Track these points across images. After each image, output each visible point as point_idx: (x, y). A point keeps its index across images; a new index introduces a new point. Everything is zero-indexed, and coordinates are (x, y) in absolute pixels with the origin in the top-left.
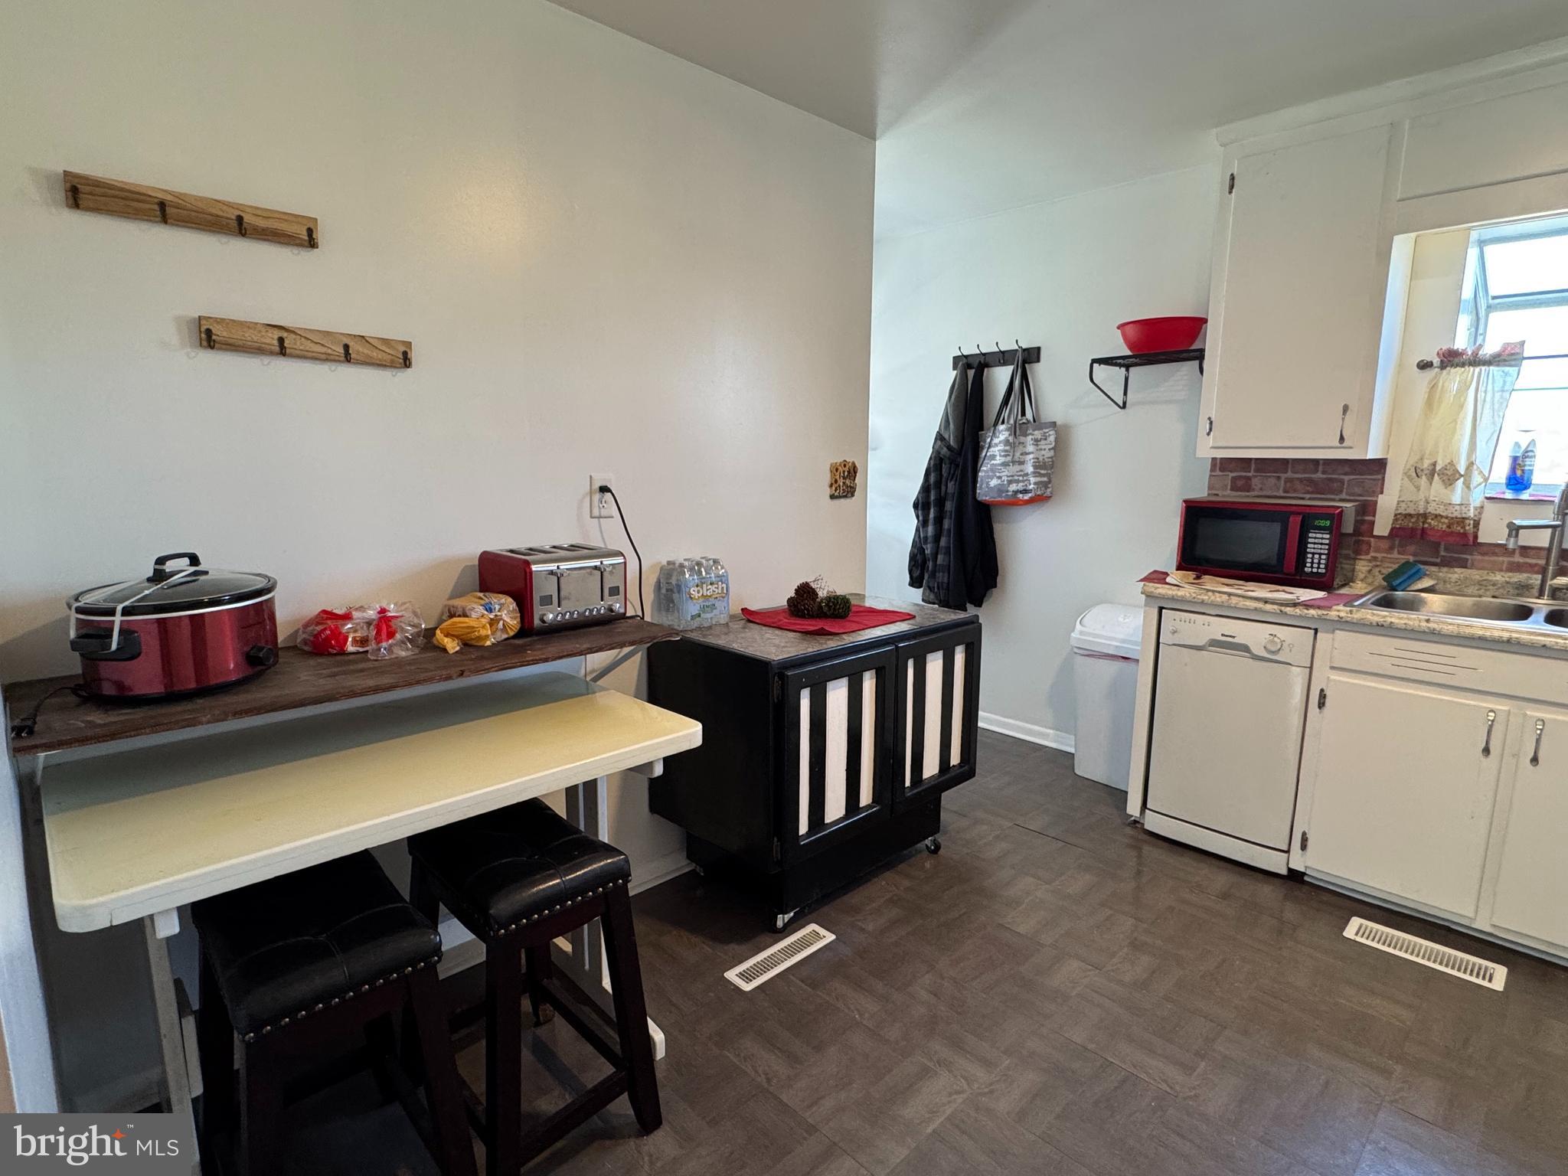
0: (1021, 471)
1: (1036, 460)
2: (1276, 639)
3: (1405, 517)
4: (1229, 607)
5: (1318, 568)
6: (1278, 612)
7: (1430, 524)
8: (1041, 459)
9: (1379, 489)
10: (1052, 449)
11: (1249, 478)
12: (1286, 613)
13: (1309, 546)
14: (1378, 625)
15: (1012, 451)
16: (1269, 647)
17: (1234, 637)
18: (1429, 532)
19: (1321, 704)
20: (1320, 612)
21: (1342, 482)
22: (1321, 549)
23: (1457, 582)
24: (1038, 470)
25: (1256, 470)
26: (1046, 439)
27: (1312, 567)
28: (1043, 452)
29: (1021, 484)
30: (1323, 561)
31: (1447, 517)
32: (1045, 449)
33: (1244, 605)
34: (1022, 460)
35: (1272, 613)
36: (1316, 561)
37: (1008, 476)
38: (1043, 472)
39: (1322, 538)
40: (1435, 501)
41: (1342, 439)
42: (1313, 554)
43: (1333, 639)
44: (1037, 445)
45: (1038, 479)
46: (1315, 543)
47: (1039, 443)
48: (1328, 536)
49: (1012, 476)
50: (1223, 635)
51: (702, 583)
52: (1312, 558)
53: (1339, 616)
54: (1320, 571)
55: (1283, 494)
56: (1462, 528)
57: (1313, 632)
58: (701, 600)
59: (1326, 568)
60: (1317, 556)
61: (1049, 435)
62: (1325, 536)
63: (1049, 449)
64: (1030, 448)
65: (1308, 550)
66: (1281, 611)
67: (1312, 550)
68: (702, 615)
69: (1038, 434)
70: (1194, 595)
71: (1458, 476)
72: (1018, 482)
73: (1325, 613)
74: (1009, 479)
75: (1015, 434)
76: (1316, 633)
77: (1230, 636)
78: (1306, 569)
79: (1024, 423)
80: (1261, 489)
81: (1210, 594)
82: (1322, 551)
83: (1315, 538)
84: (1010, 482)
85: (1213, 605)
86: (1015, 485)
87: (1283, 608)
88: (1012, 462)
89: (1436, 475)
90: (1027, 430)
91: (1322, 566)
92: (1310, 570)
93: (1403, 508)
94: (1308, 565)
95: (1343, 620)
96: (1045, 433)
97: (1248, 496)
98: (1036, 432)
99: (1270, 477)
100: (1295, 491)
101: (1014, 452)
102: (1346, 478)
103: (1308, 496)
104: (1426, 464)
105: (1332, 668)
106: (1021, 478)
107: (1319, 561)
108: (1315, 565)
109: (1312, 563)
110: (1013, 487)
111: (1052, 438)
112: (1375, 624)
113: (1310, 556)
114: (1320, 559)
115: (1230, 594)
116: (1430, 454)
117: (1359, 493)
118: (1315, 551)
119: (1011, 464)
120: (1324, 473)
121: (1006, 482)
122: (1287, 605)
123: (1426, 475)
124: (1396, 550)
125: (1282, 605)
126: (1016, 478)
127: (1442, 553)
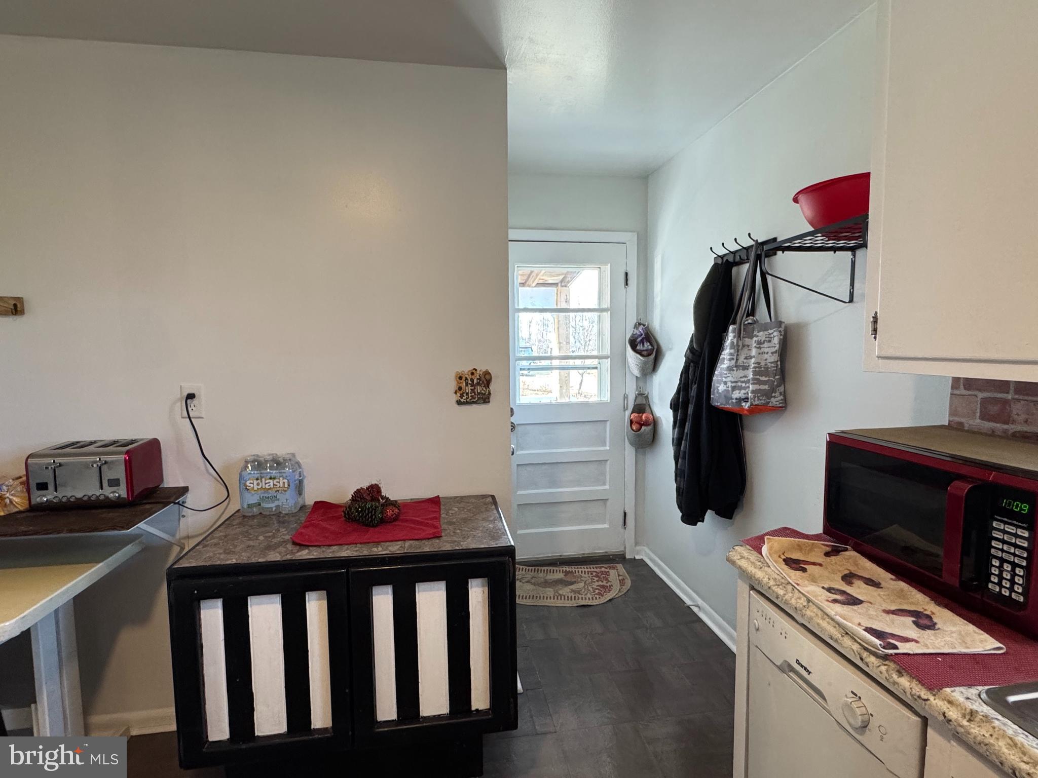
0: (745, 377)
1: (756, 365)
8: (763, 364)
10: (775, 352)
15: (736, 354)
24: (758, 377)
26: (770, 341)
28: (766, 356)
29: (743, 391)
32: (768, 353)
34: (747, 365)
37: (732, 382)
38: (763, 378)
44: (760, 348)
45: (757, 387)
47: (761, 346)
49: (736, 382)
50: (798, 662)
51: (262, 478)
58: (260, 492)
61: (774, 337)
63: (772, 353)
64: (754, 352)
68: (262, 504)
69: (762, 336)
72: (740, 388)
74: (733, 385)
75: (739, 336)
79: (749, 323)
84: (734, 388)
86: (737, 391)
88: (736, 366)
90: (753, 333)
96: (770, 334)
98: (761, 333)
101: (737, 355)
106: (744, 385)
110: (737, 394)
111: (776, 341)
119: (735, 369)
121: (730, 389)
126: (740, 384)
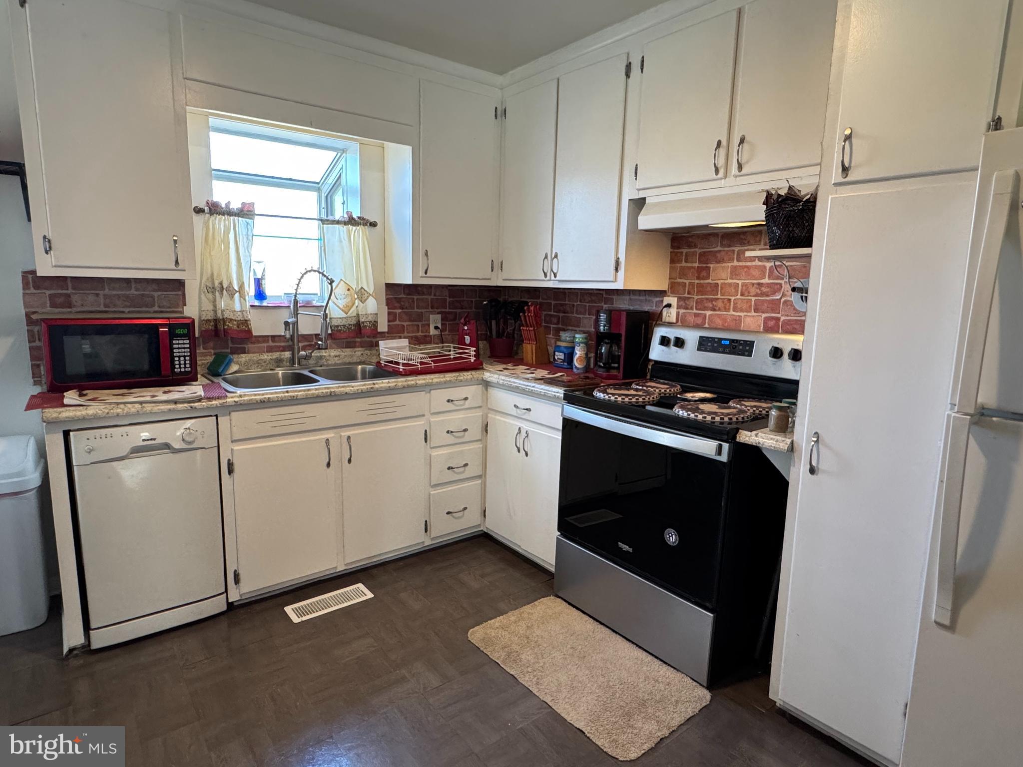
2: (191, 431)
3: (207, 322)
4: (145, 414)
5: (185, 367)
6: (189, 408)
7: (228, 326)
9: (181, 302)
11: (69, 296)
12: (195, 408)
13: (175, 351)
14: (261, 402)
16: (187, 439)
17: (155, 439)
18: (230, 332)
19: (231, 471)
20: (221, 401)
21: (152, 297)
22: (184, 352)
23: (245, 363)
25: (74, 288)
27: (180, 368)
30: (188, 362)
31: (235, 321)
33: (159, 409)
35: (184, 410)
36: (182, 362)
39: (184, 344)
40: (228, 309)
41: (177, 262)
42: (179, 357)
43: (230, 420)
46: (179, 348)
48: (188, 341)
50: (143, 440)
52: (179, 360)
53: (235, 401)
54: (186, 369)
55: (104, 309)
56: (246, 327)
57: (215, 418)
59: (191, 367)
60: (182, 358)
62: (185, 342)
65: (175, 354)
66: (191, 407)
67: (178, 354)
70: (106, 411)
71: (235, 292)
73: (225, 401)
76: (217, 419)
77: (151, 439)
78: (176, 370)
80: (82, 305)
81: (122, 406)
82: (186, 354)
83: (179, 344)
85: (128, 415)
87: (192, 405)
89: (224, 291)
91: (188, 366)
92: (179, 370)
93: (204, 316)
94: (177, 366)
95: (238, 403)
97: (71, 312)
99: (89, 294)
100: (115, 306)
102: (156, 294)
103: (127, 310)
104: (217, 283)
105: (232, 442)
107: (185, 362)
108: (182, 366)
109: (180, 364)
112: (259, 402)
113: (177, 359)
114: (185, 360)
115: (141, 403)
116: (217, 277)
117: (168, 306)
118: (180, 354)
120: (137, 290)
122: (193, 402)
123: (218, 291)
124: (201, 347)
125: (189, 402)
127: (231, 345)
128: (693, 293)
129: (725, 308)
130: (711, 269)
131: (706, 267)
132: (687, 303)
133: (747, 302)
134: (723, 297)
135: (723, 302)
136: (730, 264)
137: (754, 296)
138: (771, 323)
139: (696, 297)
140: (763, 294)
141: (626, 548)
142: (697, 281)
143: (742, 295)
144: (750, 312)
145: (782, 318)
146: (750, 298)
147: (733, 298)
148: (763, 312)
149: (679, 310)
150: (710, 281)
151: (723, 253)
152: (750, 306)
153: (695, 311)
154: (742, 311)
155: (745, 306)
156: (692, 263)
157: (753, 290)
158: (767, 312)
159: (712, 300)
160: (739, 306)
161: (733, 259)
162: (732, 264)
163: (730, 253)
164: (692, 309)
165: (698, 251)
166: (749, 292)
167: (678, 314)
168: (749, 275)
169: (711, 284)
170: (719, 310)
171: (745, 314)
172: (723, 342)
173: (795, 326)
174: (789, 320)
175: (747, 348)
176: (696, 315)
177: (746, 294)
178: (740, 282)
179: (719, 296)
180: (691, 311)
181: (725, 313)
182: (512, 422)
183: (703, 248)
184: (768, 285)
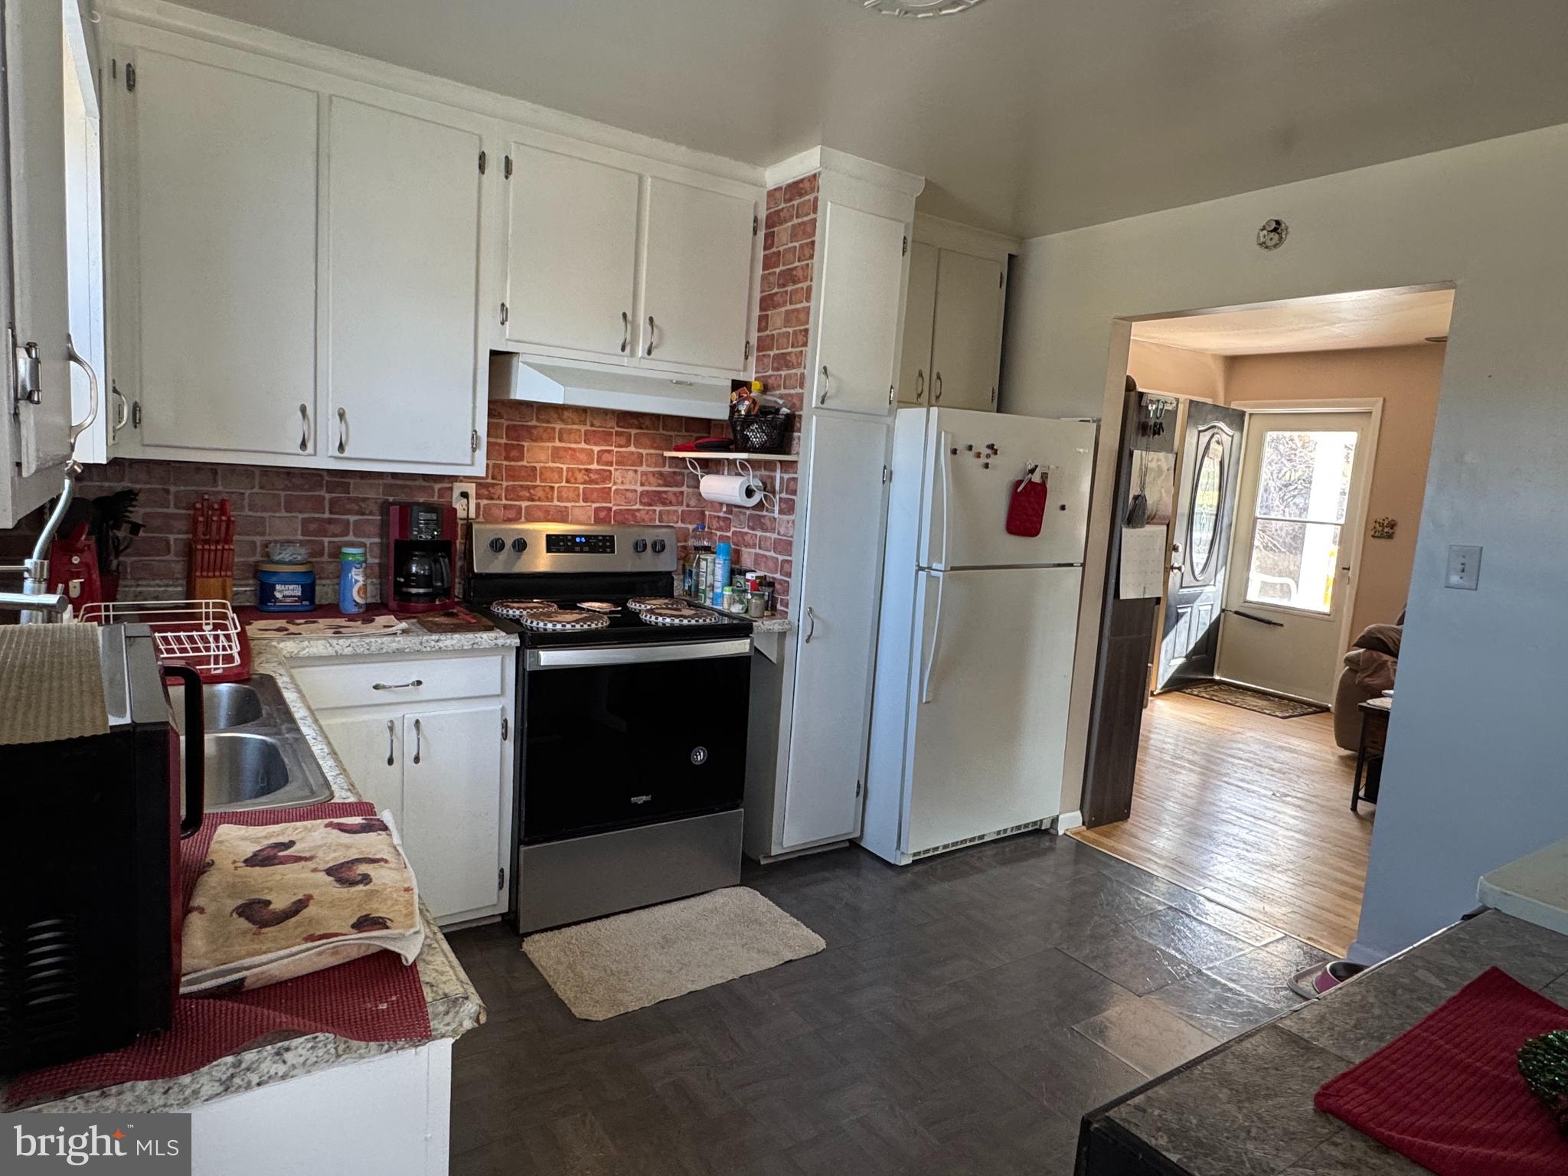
128: (499, 478)
129: (547, 498)
130: (526, 448)
131: (518, 445)
132: (492, 491)
133: (574, 490)
134: (543, 484)
135: (544, 490)
136: (550, 444)
137: (582, 483)
138: (602, 514)
139: (505, 484)
140: (592, 482)
141: (641, 800)
142: (505, 463)
143: (568, 481)
144: (578, 501)
145: (614, 508)
146: (577, 485)
147: (556, 486)
148: (593, 502)
149: (480, 501)
150: (525, 463)
151: (541, 430)
152: (578, 495)
153: (504, 502)
154: (568, 501)
155: (571, 495)
156: (497, 437)
157: (580, 476)
158: (597, 502)
159: (528, 488)
160: (565, 496)
161: (554, 438)
162: (553, 444)
163: (549, 430)
164: (499, 498)
165: (505, 423)
166: (576, 479)
167: (478, 506)
168: (574, 459)
169: (525, 467)
170: (539, 500)
171: (573, 504)
172: (578, 540)
173: (626, 516)
174: (621, 510)
175: (608, 544)
176: (505, 507)
177: (573, 480)
178: (564, 467)
179: (538, 483)
180: (498, 502)
181: (547, 503)
182: (366, 717)
183: (512, 420)
184: (597, 471)
